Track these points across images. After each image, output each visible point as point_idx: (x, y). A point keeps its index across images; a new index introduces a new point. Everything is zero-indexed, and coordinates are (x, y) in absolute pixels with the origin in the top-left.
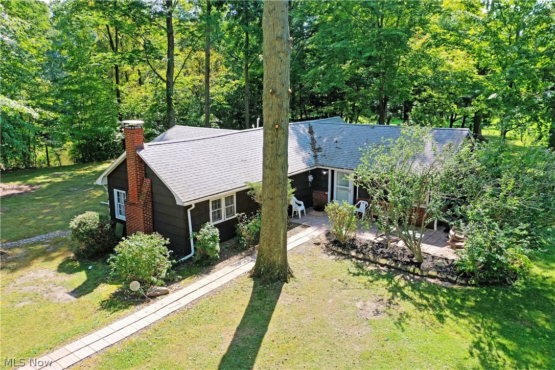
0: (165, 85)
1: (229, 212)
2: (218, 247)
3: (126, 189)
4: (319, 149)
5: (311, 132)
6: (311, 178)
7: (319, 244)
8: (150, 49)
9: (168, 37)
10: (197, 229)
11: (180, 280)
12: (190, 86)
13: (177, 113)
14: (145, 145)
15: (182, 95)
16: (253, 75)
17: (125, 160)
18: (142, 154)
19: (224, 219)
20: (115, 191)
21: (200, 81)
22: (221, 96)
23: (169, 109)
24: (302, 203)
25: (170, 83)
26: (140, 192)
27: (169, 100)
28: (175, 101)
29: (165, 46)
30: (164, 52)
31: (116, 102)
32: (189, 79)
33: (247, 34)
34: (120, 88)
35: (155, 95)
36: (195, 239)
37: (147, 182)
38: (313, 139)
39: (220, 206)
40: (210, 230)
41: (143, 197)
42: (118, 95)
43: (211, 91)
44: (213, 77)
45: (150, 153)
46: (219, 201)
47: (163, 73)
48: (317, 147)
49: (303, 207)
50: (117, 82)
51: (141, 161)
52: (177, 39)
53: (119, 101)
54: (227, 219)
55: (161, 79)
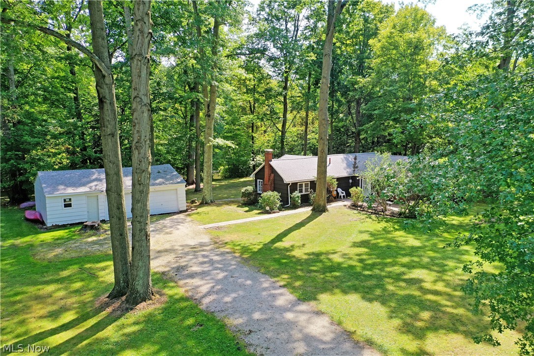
0: (280, 133)
1: (306, 190)
2: (300, 201)
3: (263, 179)
4: (357, 167)
5: (355, 159)
6: (351, 181)
7: (346, 206)
8: (273, 112)
9: (284, 106)
10: (291, 193)
11: (284, 210)
12: (295, 134)
13: (286, 150)
14: (273, 160)
15: (290, 139)
16: (336, 126)
17: (264, 166)
18: (271, 163)
19: (304, 193)
20: (258, 180)
21: (302, 131)
22: (314, 140)
23: (282, 148)
24: (344, 192)
25: (283, 132)
26: (269, 179)
27: (282, 142)
28: (285, 143)
29: (282, 110)
30: (281, 115)
31: (251, 143)
32: (295, 129)
33: (333, 103)
34: (254, 135)
35: (275, 139)
36: (291, 197)
37: (273, 175)
38: (355, 162)
39: (302, 187)
40: (297, 194)
41: (270, 181)
42: (253, 139)
43: (308, 137)
44: (310, 127)
45: (275, 163)
46: (302, 184)
47: (280, 126)
48: (356, 166)
49: (344, 194)
50: (253, 132)
51: (271, 166)
52: (289, 106)
53: (253, 142)
54: (305, 193)
55: (279, 130)
